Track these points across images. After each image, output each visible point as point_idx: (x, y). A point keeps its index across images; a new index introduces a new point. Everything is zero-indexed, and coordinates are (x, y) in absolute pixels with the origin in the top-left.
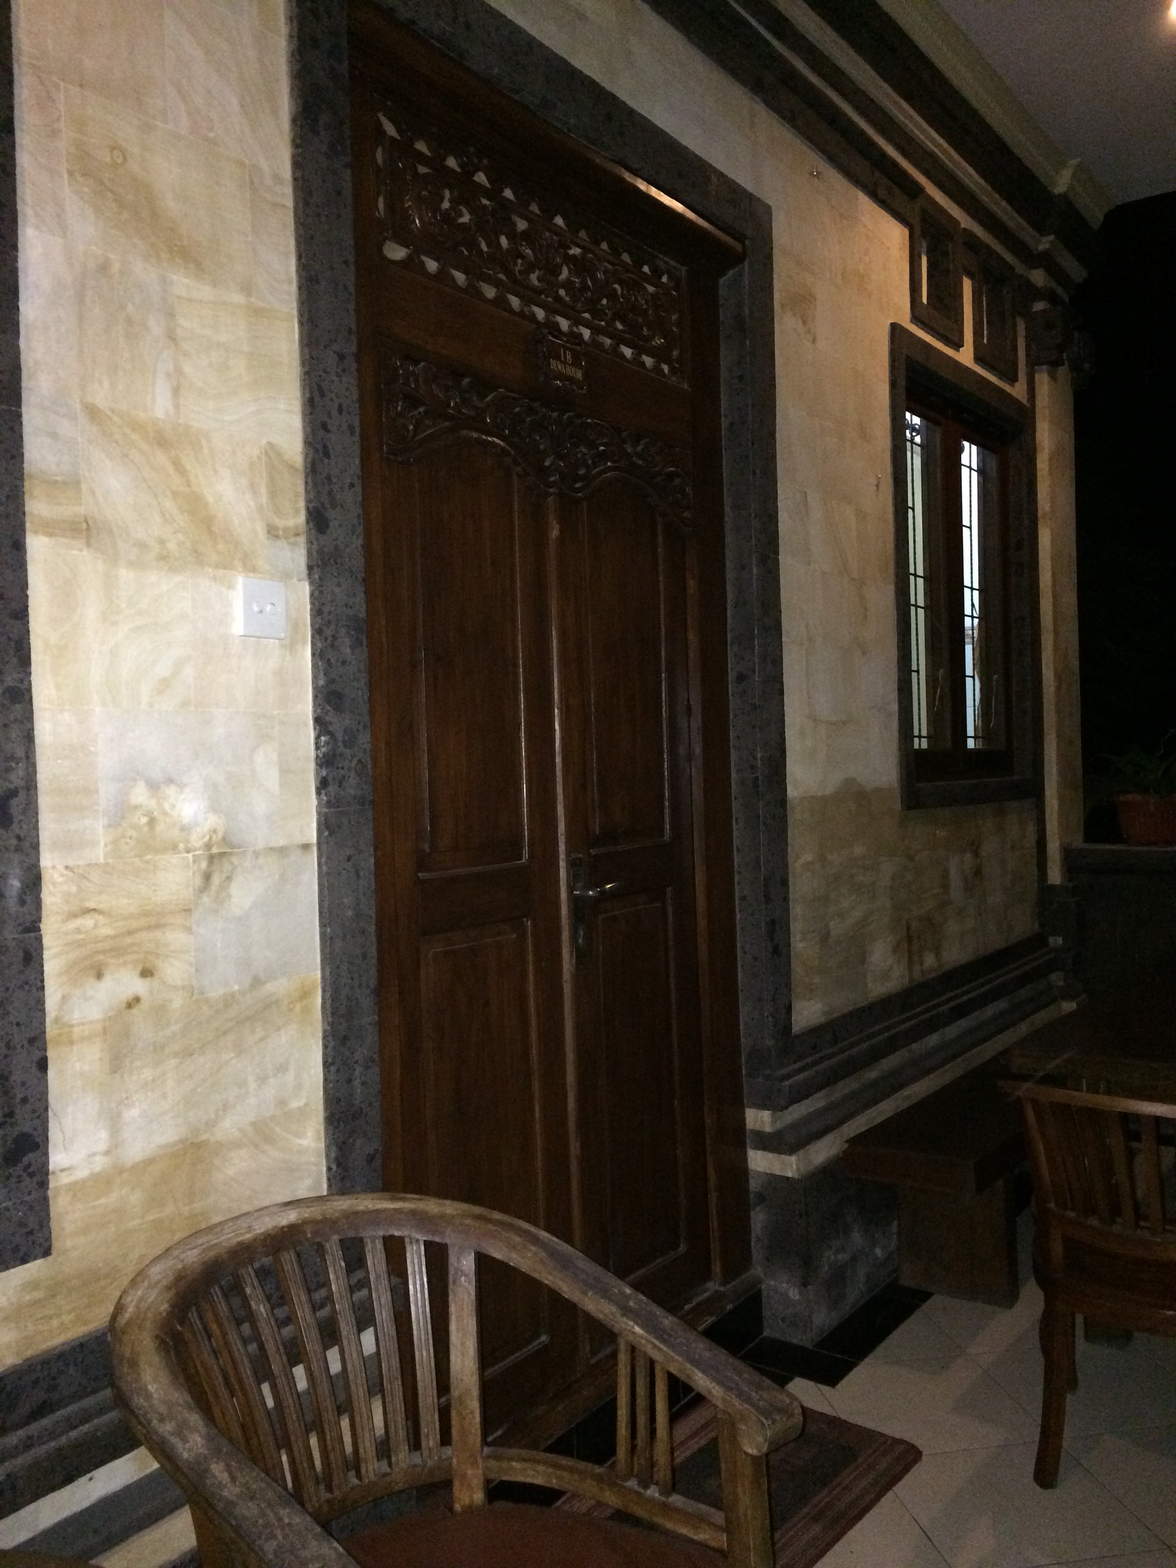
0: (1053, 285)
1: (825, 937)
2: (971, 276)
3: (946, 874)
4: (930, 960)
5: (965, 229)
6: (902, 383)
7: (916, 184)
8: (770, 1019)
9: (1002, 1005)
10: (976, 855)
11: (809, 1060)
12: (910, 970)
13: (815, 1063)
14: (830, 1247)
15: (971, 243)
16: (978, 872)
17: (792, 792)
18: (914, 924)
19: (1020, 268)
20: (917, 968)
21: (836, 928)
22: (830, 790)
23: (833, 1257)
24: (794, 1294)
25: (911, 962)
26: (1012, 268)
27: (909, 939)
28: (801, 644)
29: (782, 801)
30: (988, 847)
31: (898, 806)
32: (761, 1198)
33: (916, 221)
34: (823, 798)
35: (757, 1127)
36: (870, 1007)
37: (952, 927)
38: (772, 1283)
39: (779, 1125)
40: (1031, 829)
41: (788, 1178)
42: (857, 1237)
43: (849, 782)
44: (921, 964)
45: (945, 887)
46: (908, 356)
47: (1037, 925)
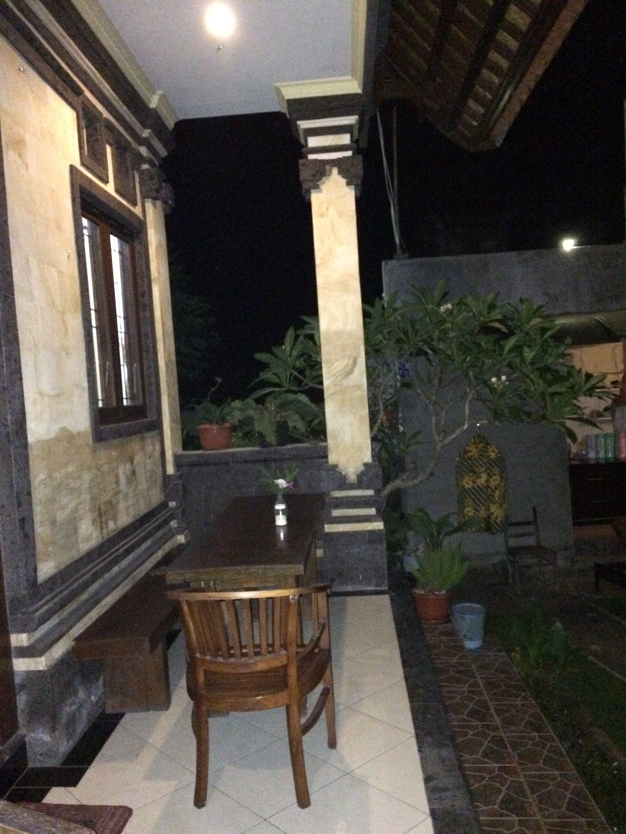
0: (152, 156)
1: (53, 523)
2: (111, 145)
3: (117, 477)
4: (111, 525)
5: (105, 118)
6: (78, 200)
7: (79, 88)
8: (25, 578)
9: (148, 543)
10: (132, 463)
11: (48, 598)
12: (102, 534)
13: (53, 598)
14: (67, 705)
15: (109, 127)
16: (134, 473)
17: (31, 439)
18: (103, 507)
19: (134, 145)
20: (105, 531)
21: (61, 516)
22: (53, 435)
23: (69, 710)
24: (47, 738)
25: (102, 528)
26: (130, 144)
27: (100, 515)
28: (31, 350)
29: (25, 445)
30: (138, 459)
31: (91, 441)
32: (23, 686)
33: (80, 109)
34: (48, 441)
35: (19, 644)
36: (81, 559)
37: (122, 506)
38: (33, 735)
39: (32, 641)
40: (158, 447)
41: (40, 671)
42: (82, 694)
43: (64, 430)
44: (107, 528)
45: (117, 483)
46: (80, 185)
47: (163, 497)
